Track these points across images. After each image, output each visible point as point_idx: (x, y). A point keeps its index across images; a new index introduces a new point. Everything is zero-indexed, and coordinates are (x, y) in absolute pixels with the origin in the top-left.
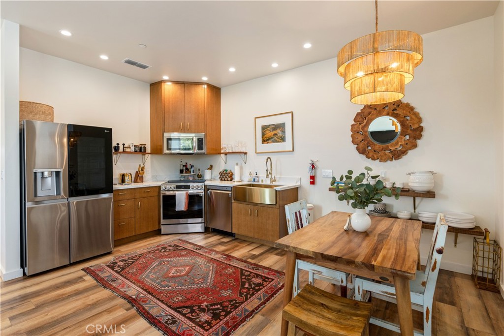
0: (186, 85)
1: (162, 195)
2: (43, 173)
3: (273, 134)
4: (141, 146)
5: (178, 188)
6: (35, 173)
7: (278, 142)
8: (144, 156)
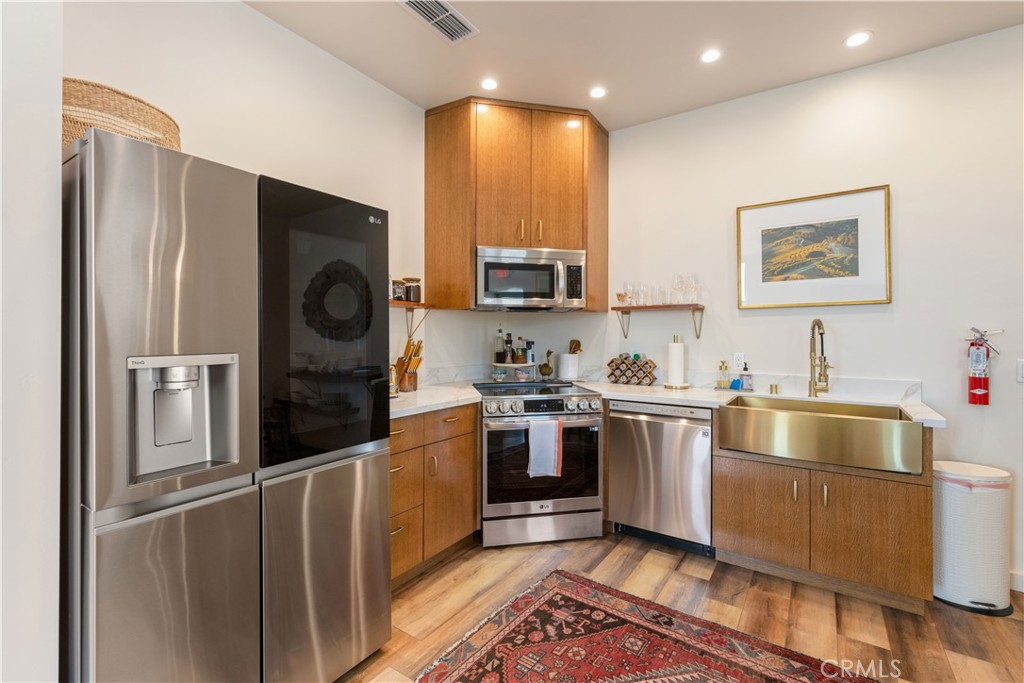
0: (534, 113)
1: (485, 431)
2: (162, 373)
3: (807, 253)
4: (408, 284)
5: (531, 407)
6: (133, 373)
7: (829, 275)
8: (410, 314)
